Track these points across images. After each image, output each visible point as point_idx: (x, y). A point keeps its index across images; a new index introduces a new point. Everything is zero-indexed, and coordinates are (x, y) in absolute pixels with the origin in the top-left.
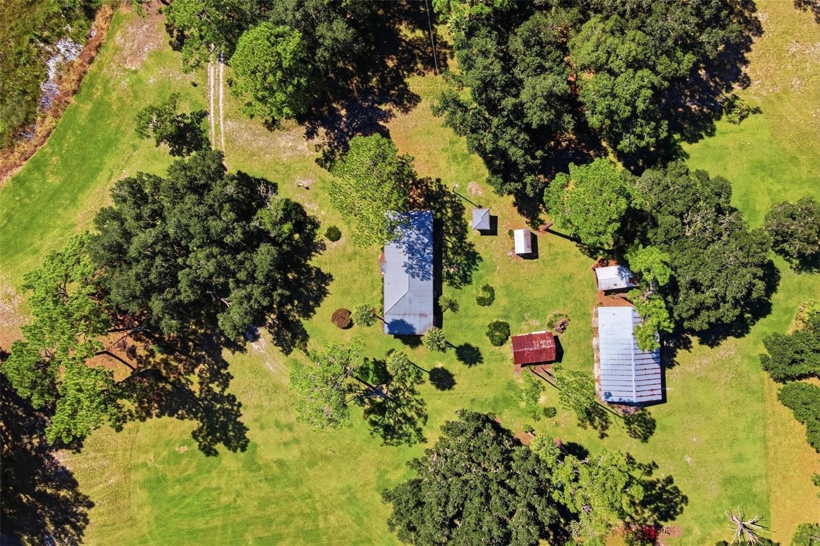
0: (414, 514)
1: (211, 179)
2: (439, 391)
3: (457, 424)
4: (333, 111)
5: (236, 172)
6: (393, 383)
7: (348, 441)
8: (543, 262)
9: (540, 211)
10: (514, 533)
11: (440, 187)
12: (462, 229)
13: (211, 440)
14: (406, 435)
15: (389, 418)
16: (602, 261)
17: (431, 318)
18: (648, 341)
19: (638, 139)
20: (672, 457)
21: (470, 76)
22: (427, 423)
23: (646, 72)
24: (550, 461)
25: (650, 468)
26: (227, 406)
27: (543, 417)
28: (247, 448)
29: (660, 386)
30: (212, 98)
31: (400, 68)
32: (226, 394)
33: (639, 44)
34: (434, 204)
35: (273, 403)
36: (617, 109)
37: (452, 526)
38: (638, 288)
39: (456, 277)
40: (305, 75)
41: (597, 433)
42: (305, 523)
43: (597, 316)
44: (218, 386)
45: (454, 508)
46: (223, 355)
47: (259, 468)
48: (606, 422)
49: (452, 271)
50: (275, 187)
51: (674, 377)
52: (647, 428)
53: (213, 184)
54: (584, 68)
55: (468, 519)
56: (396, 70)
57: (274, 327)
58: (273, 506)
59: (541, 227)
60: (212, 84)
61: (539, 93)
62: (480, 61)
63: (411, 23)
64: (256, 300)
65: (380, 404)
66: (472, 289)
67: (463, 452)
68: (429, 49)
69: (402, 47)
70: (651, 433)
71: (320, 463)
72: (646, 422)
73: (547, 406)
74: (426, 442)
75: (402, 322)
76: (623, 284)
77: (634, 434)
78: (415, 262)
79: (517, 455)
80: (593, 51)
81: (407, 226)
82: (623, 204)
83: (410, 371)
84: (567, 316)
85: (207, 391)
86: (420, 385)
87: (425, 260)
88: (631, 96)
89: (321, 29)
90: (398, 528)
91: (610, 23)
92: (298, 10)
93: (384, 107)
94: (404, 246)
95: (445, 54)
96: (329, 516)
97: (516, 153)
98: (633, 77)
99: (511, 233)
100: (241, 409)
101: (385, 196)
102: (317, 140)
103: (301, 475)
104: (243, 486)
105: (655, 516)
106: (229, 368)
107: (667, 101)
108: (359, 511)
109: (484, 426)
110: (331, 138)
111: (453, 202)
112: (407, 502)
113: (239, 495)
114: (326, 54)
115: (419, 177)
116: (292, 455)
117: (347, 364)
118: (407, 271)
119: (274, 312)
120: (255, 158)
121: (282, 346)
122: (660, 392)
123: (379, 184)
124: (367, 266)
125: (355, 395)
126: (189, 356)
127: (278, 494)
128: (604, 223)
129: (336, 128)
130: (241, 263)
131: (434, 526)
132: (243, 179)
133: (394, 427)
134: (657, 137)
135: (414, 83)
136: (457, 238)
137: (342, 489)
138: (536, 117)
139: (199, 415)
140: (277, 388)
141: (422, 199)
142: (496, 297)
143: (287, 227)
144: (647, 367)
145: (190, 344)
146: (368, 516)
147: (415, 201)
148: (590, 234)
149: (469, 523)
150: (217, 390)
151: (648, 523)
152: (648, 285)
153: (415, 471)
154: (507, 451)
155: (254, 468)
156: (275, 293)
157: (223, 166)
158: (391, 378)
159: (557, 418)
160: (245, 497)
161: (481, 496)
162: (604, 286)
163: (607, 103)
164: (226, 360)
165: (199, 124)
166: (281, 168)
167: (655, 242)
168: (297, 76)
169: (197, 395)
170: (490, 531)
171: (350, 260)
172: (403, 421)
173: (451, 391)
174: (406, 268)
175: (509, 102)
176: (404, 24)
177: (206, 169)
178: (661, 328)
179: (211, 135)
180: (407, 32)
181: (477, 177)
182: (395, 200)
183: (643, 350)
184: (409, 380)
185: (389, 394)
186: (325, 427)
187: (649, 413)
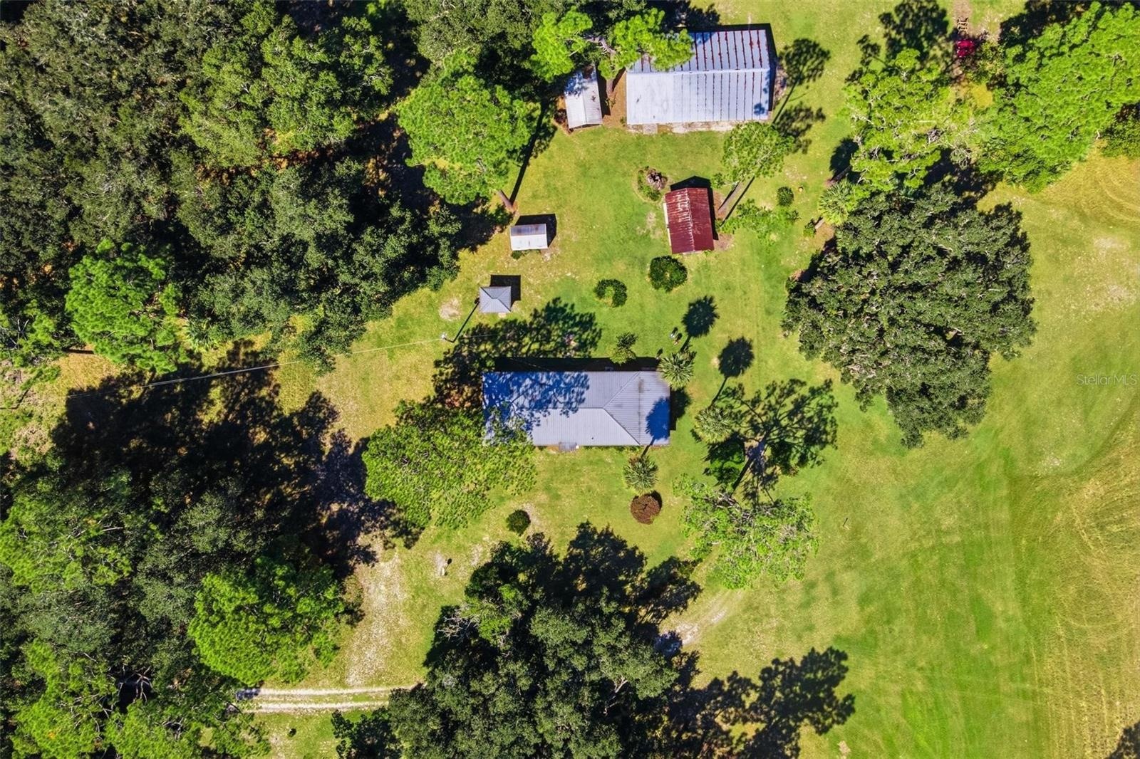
0: (940, 399)
1: (434, 709)
2: (755, 362)
3: (803, 335)
4: (332, 524)
5: (425, 668)
6: (742, 432)
7: (830, 498)
8: (559, 207)
9: (484, 212)
10: (970, 248)
11: (447, 361)
12: (511, 328)
13: (830, 706)
14: (821, 411)
15: (795, 438)
16: (558, 119)
17: (644, 375)
18: (677, 48)
19: (371, 63)
20: (852, 15)
21: (272, 316)
22: (803, 380)
23: (267, 48)
24: (859, 193)
25: (869, 48)
26: (778, 681)
27: (791, 209)
28: (841, 651)
29: (746, 33)
30: (314, 706)
31: (268, 422)
32: (760, 683)
33: (224, 59)
34: (473, 370)
35: (772, 611)
36: (323, 92)
37: (957, 342)
38: (597, 64)
39: (584, 336)
40: (272, 568)
41: (817, 126)
42: (954, 564)
43: (639, 127)
44: (748, 695)
45: (931, 338)
46: (701, 687)
47: (872, 632)
48: (801, 110)
49: (574, 344)
50: (448, 611)
51: (732, 12)
52: (808, 52)
53: (441, 705)
54: (264, 145)
55: (949, 318)
56: (271, 429)
57: (659, 611)
58: (929, 611)
59: (508, 210)
60: (293, 706)
61: (300, 210)
62: (250, 301)
63: (200, 406)
64: (616, 639)
65: (774, 450)
66: (601, 314)
67: (846, 326)
68: (240, 378)
69: (236, 418)
70: (816, 45)
71: (864, 540)
72: (799, 53)
73: (777, 201)
74: (831, 381)
75: (650, 418)
76: (593, 87)
77: (816, 72)
78: (561, 399)
79: (851, 244)
80: (238, 129)
81: (505, 412)
82: (468, 81)
83: (724, 405)
84: (641, 172)
85: (756, 712)
86: (745, 391)
87: (558, 382)
88: (304, 70)
89: (202, 543)
90: (961, 423)
91: (192, 103)
92: (171, 579)
93: (328, 446)
94: (537, 415)
95: (246, 354)
96: (943, 527)
97: (394, 247)
98: (275, 67)
99: (516, 255)
100: (782, 660)
101: (457, 445)
102: (377, 547)
103: (882, 569)
104: (899, 658)
105: (940, 40)
106: (720, 678)
107: (318, 22)
108: (935, 482)
109: (807, 295)
110: (373, 526)
111: (470, 343)
112: (922, 410)
113: (912, 664)
114: (243, 535)
115: (433, 394)
116: (851, 583)
117: (714, 502)
118: (575, 410)
119: (637, 612)
120: (404, 641)
121: (687, 598)
122: (754, 33)
123: (440, 455)
124: (566, 473)
125: (760, 488)
126: (702, 740)
127: (911, 605)
128: (496, 109)
129: (359, 518)
130: (560, 662)
131: (959, 369)
132: (435, 658)
133: (809, 430)
134: (368, 33)
135: (291, 400)
136: (525, 335)
137: (903, 507)
138: (337, 217)
139: (792, 723)
140: (750, 607)
141: (466, 388)
142: (612, 278)
143: (507, 593)
144: (716, 52)
145: (684, 737)
146: (942, 469)
147: (468, 399)
148: (513, 132)
149: (954, 317)
150: (754, 696)
151: (950, 50)
152: (592, 48)
153: (875, 398)
154: (845, 259)
155: (870, 640)
156: (606, 610)
157: (414, 690)
158: (735, 434)
159: (794, 187)
160: (915, 654)
161: (914, 299)
162: (596, 116)
163: (314, 108)
164: (709, 682)
165: (352, 725)
166: (419, 601)
167: (528, 36)
168: (274, 580)
169: (761, 726)
170: (967, 284)
171: (558, 497)
172: (799, 416)
173: (755, 344)
174: (570, 412)
175: (314, 257)
176: (201, 416)
177: (418, 717)
178: (658, 28)
179: (367, 706)
180: (213, 412)
181: (432, 306)
182: (463, 429)
183: (691, 55)
184: (738, 407)
185: (759, 437)
186: (810, 534)
187: (786, 48)
